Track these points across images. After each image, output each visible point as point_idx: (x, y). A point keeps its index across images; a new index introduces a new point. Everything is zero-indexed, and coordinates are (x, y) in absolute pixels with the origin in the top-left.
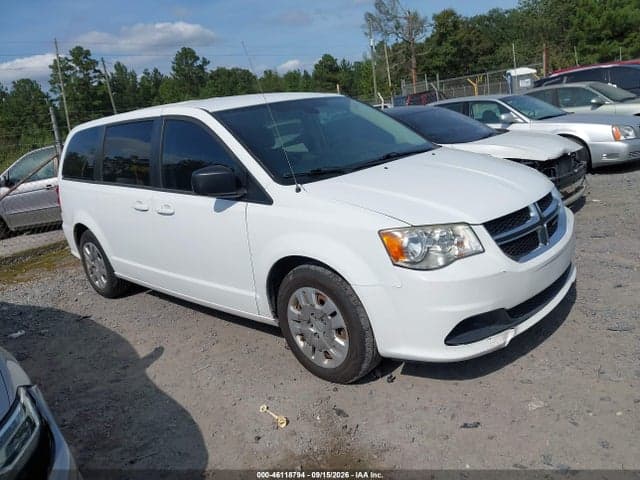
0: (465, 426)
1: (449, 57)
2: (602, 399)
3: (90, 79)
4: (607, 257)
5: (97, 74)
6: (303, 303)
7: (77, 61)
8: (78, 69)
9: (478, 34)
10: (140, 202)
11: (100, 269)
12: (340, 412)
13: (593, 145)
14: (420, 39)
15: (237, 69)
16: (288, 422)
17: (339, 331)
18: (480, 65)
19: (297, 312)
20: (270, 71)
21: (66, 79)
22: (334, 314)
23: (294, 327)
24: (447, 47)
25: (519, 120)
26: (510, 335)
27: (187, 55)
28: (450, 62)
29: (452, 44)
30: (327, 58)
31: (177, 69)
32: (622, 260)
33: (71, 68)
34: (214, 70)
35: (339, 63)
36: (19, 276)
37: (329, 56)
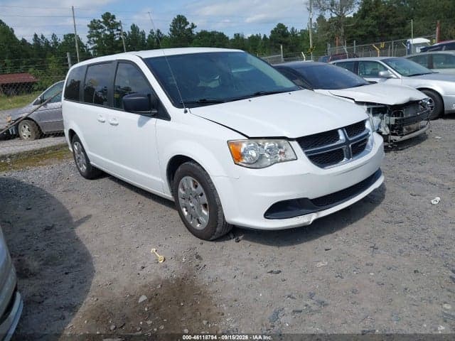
0: (271, 272)
1: (370, 28)
2: (367, 265)
3: (114, 35)
4: (421, 176)
5: (119, 32)
6: (186, 187)
7: (106, 23)
8: (106, 28)
9: (394, 10)
10: (101, 116)
11: (82, 160)
12: (198, 257)
13: (447, 97)
14: (349, 14)
15: (215, 32)
16: (165, 260)
17: (205, 206)
18: (394, 35)
19: (183, 192)
20: (239, 34)
21: (98, 35)
22: (201, 195)
23: (182, 202)
24: (368, 21)
25: (394, 76)
26: (314, 217)
27: (180, 20)
28: (371, 32)
29: (373, 18)
30: (281, 26)
31: (173, 31)
32: (434, 179)
33: (102, 27)
34: (199, 32)
35: (289, 30)
36: (40, 162)
37: (282, 25)
